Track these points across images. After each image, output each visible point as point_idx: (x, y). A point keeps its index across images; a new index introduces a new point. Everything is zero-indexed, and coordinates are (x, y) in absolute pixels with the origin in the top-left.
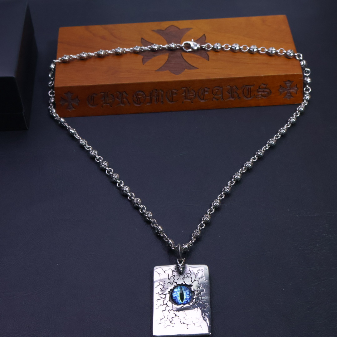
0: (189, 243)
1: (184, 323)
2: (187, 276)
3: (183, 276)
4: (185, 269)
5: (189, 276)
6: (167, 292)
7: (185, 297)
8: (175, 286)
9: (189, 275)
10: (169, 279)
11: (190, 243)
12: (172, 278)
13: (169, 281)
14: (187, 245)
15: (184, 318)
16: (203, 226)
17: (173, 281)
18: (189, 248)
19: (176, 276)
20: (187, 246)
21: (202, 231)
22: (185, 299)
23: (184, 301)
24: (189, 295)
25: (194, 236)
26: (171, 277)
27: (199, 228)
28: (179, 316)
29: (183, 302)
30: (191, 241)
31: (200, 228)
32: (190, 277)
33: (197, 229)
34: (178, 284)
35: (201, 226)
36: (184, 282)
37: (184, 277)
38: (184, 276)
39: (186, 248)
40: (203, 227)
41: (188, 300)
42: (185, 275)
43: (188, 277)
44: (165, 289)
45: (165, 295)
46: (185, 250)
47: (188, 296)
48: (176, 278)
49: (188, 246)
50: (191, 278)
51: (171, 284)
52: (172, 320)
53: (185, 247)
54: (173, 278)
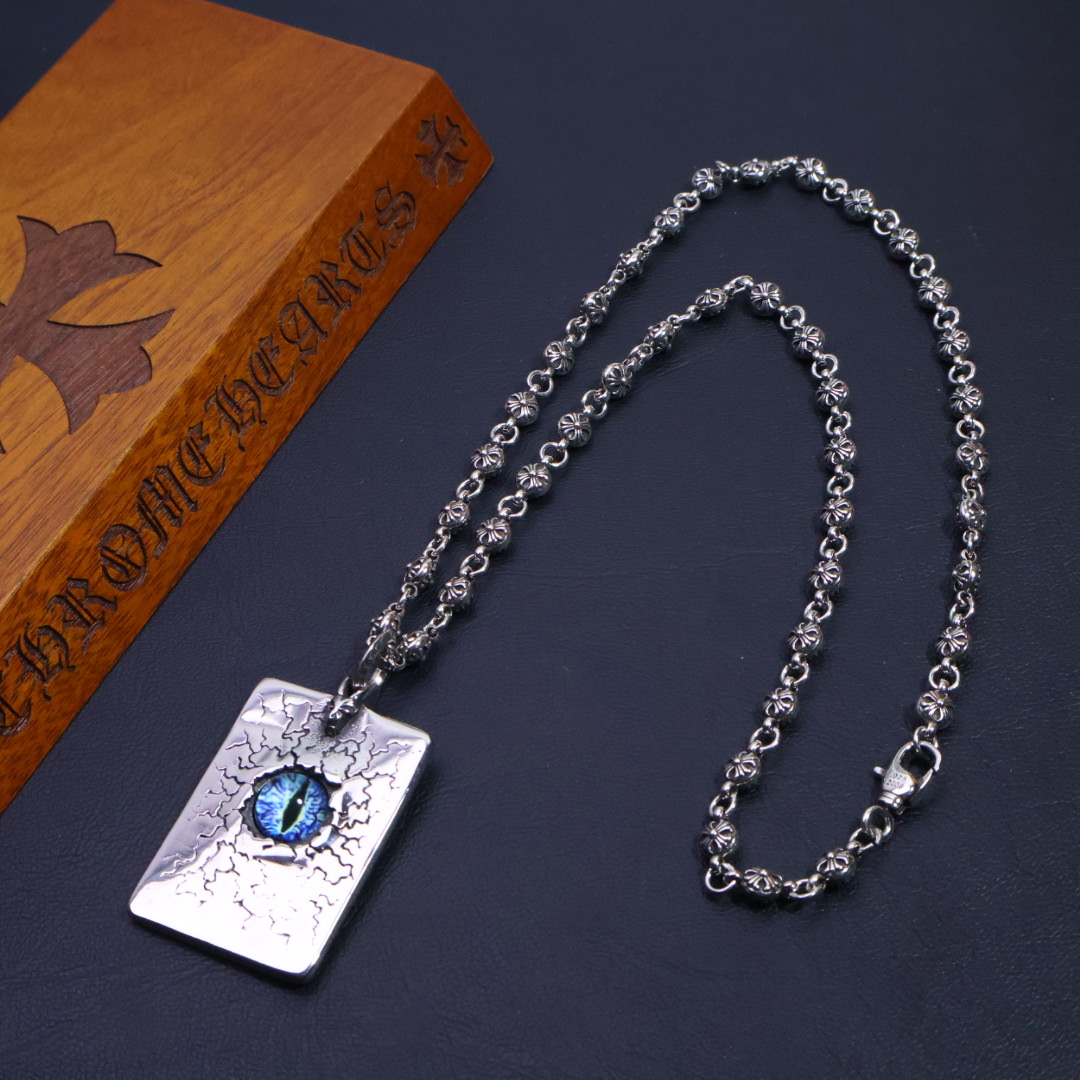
0: (425, 628)
1: (241, 903)
2: (346, 749)
3: (332, 744)
4: (353, 722)
5: (350, 753)
6: (250, 777)
7: (301, 817)
8: (286, 766)
9: (352, 748)
10: (283, 738)
11: (430, 629)
12: (295, 736)
13: (279, 742)
14: (419, 639)
15: (252, 886)
16: (480, 565)
17: (289, 750)
18: (425, 648)
19: (311, 734)
20: (418, 644)
21: (476, 583)
22: (297, 823)
23: (290, 830)
24: (315, 814)
25: (445, 602)
26: (295, 732)
27: (464, 572)
28: (238, 874)
29: (284, 834)
30: (432, 622)
31: (469, 572)
32: (353, 756)
33: (459, 576)
34: (298, 763)
35: (475, 565)
36: (323, 766)
37: (332, 749)
38: (336, 746)
39: (414, 649)
40: (483, 569)
41: (302, 831)
42: (339, 743)
43: (346, 755)
44: (252, 765)
45: (238, 786)
46: (412, 656)
47: (312, 816)
48: (306, 742)
49: (423, 642)
50: (351, 760)
51: (279, 755)
52: (211, 878)
53: (411, 645)
54: (299, 739)
